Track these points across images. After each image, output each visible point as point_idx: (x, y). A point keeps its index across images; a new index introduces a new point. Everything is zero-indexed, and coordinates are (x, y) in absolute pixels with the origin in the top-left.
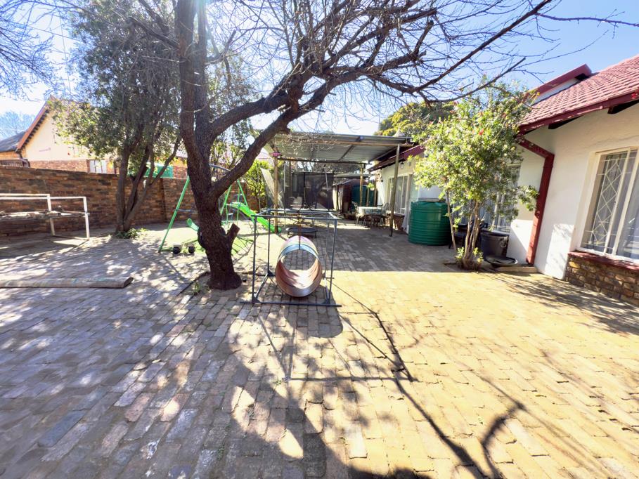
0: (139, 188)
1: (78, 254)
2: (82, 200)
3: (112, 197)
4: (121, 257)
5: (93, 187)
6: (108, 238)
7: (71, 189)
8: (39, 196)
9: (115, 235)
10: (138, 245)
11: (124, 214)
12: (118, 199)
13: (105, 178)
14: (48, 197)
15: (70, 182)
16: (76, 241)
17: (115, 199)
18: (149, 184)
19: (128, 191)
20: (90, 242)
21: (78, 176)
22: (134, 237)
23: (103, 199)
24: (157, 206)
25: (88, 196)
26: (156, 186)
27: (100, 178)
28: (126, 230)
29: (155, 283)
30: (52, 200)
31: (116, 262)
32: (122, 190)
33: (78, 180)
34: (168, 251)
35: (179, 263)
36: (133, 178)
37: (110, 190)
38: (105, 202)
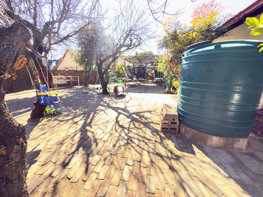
0: (90, 74)
1: (77, 89)
2: (78, 77)
3: (83, 77)
4: (86, 89)
5: (79, 74)
6: (83, 86)
7: (75, 75)
8: (69, 76)
9: (84, 86)
10: (89, 88)
11: (86, 81)
12: (85, 77)
13: (82, 72)
14: (71, 76)
15: (74, 73)
16: (77, 87)
17: (84, 77)
18: (92, 73)
19: (87, 75)
20: (79, 87)
21: (76, 71)
22: (88, 86)
23: (81, 77)
24: (94, 79)
25: (79, 76)
26: (93, 73)
27: (81, 71)
28: (87, 84)
29: (92, 93)
30: (72, 77)
31: (85, 90)
32: (86, 74)
33: (76, 72)
34: (96, 89)
35: (97, 91)
36: (88, 71)
37: (83, 74)
38: (82, 78)
